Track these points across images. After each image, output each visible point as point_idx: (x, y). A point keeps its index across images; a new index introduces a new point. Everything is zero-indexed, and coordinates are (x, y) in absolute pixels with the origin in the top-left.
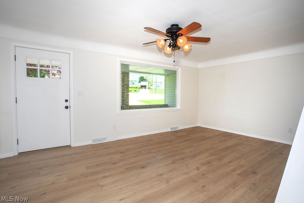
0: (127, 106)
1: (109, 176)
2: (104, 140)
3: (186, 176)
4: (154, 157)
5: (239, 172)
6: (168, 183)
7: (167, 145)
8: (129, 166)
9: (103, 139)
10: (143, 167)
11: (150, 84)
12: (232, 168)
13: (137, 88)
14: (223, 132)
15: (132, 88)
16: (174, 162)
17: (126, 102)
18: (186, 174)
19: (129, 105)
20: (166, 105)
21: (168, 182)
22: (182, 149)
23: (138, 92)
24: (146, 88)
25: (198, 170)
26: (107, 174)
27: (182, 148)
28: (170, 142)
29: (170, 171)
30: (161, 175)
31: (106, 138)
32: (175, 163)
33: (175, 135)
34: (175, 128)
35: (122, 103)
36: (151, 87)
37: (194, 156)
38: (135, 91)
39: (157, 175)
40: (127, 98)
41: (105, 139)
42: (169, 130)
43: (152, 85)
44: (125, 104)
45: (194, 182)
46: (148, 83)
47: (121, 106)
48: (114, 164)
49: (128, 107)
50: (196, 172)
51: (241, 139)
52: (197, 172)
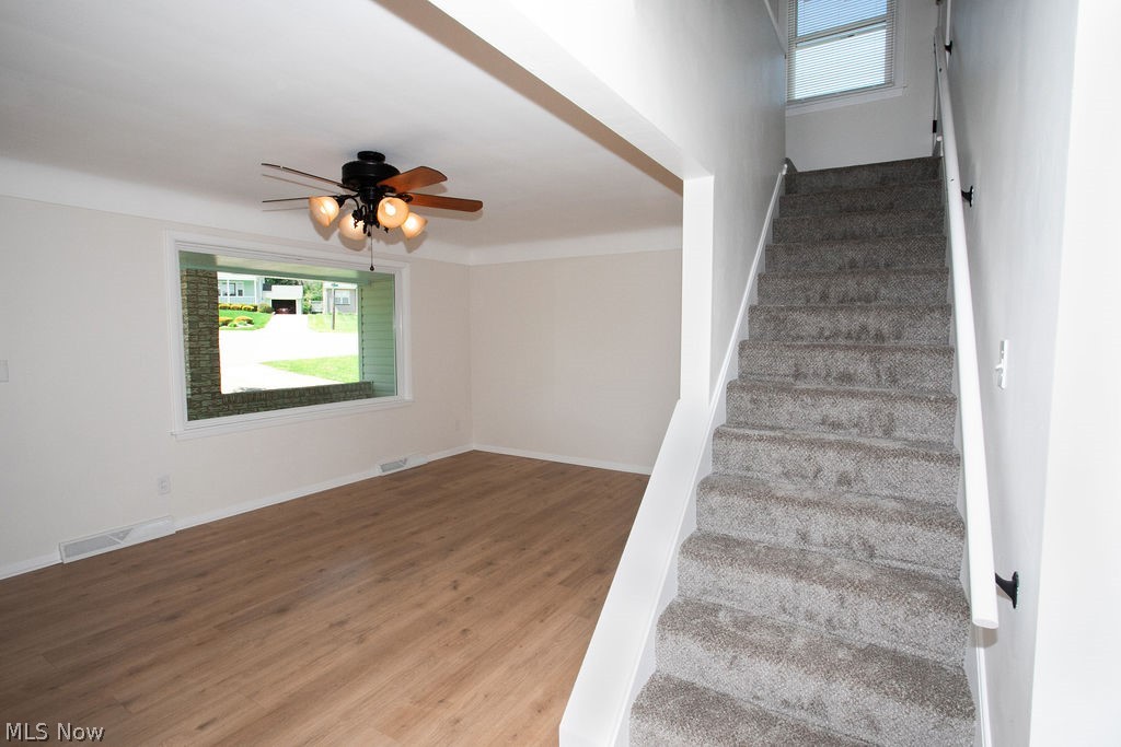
0: (213, 398)
1: (151, 665)
2: (122, 538)
3: (419, 613)
4: (321, 570)
5: (564, 575)
6: (362, 642)
7: (366, 527)
8: (230, 617)
9: (113, 535)
10: (282, 611)
11: (309, 295)
12: (548, 568)
13: (255, 309)
14: (544, 464)
15: (233, 309)
16: (384, 579)
17: (209, 383)
18: (420, 605)
19: (224, 392)
20: (365, 383)
21: (361, 640)
22: (413, 533)
23: (262, 325)
24: (293, 311)
25: (455, 588)
26: (144, 660)
27: (416, 529)
28: (376, 514)
29: (372, 606)
30: (342, 623)
31: (130, 530)
32: (388, 580)
33: (396, 488)
34: (397, 464)
35: (192, 387)
36: (316, 307)
37: (450, 549)
38: (250, 322)
39: (327, 625)
40: (212, 368)
41: (125, 533)
42: (376, 472)
43: (320, 299)
44: (204, 390)
45: (438, 624)
46: (304, 293)
47: (189, 401)
48: (173, 618)
49: (220, 402)
50: (449, 595)
51: (590, 481)
52: (454, 594)
